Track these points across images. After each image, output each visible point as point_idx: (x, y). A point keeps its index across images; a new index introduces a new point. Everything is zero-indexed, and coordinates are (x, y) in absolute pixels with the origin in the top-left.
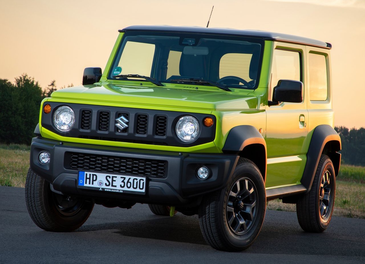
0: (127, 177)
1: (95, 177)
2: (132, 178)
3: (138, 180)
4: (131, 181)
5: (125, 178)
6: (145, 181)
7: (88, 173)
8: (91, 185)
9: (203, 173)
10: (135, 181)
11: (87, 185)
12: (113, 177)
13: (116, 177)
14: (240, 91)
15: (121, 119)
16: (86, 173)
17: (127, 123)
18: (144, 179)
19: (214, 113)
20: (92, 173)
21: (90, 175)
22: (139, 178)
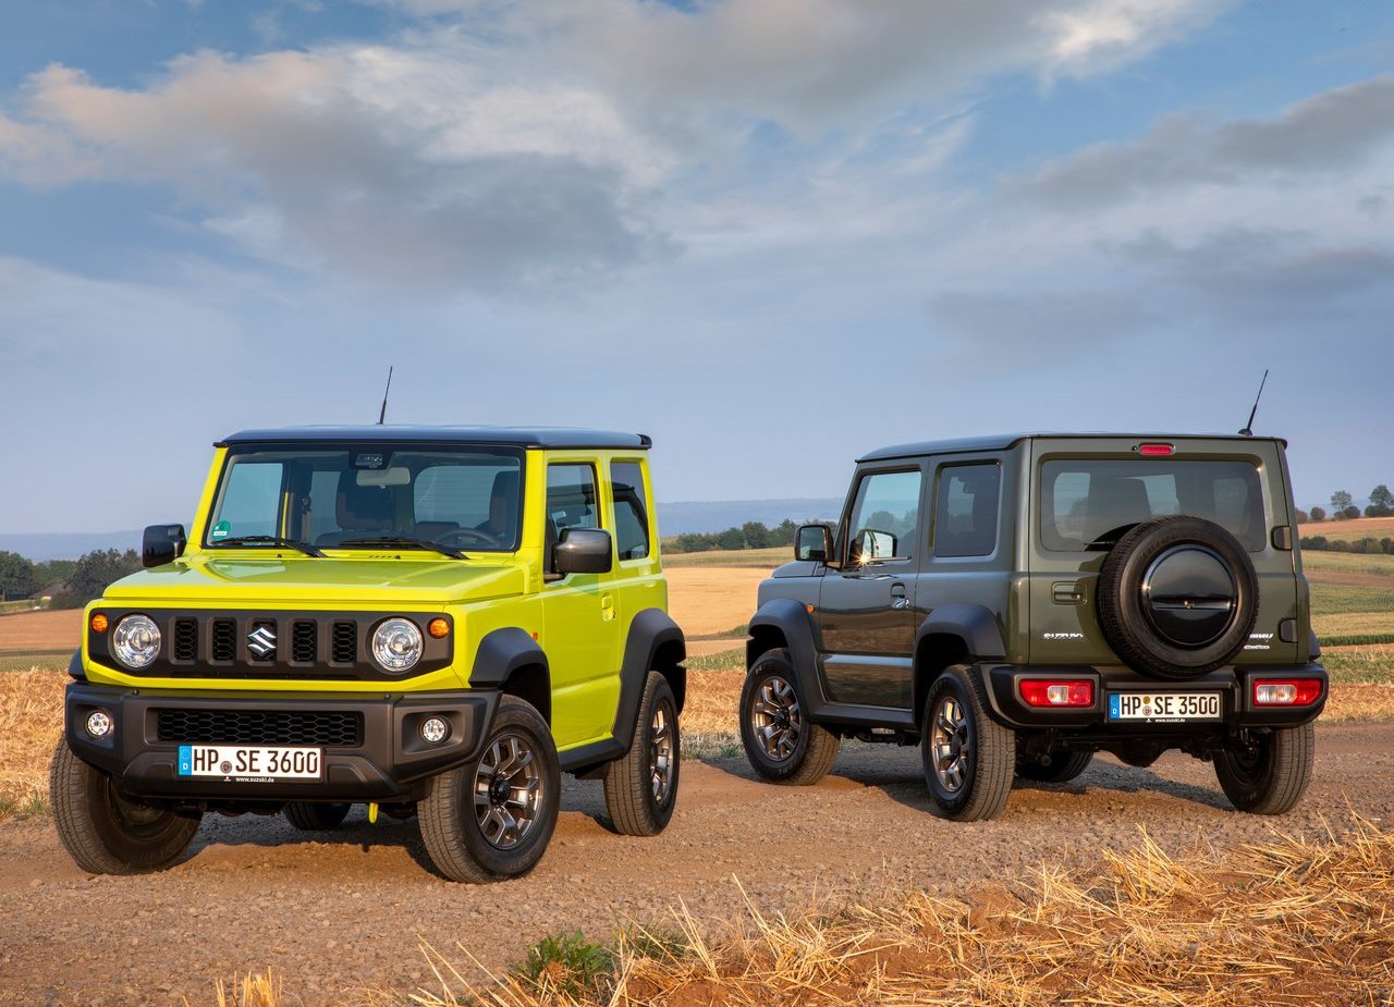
0: (281, 751)
1: (213, 754)
2: (292, 751)
3: (305, 756)
4: (290, 757)
5: (276, 753)
6: (318, 756)
7: (199, 749)
8: (206, 773)
9: (433, 731)
10: (299, 756)
11: (199, 772)
12: (251, 752)
13: (258, 752)
14: (486, 558)
15: (260, 634)
16: (194, 748)
17: (272, 641)
18: (318, 751)
19: (448, 610)
20: (206, 748)
21: (203, 751)
22: (306, 751)
